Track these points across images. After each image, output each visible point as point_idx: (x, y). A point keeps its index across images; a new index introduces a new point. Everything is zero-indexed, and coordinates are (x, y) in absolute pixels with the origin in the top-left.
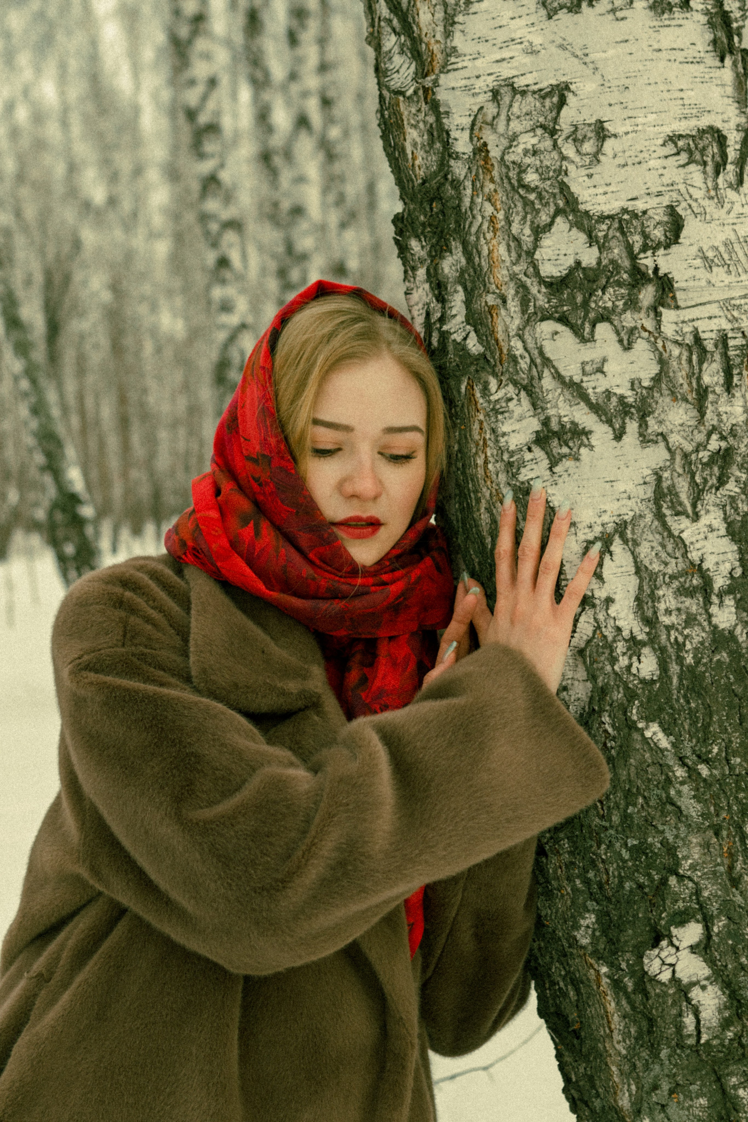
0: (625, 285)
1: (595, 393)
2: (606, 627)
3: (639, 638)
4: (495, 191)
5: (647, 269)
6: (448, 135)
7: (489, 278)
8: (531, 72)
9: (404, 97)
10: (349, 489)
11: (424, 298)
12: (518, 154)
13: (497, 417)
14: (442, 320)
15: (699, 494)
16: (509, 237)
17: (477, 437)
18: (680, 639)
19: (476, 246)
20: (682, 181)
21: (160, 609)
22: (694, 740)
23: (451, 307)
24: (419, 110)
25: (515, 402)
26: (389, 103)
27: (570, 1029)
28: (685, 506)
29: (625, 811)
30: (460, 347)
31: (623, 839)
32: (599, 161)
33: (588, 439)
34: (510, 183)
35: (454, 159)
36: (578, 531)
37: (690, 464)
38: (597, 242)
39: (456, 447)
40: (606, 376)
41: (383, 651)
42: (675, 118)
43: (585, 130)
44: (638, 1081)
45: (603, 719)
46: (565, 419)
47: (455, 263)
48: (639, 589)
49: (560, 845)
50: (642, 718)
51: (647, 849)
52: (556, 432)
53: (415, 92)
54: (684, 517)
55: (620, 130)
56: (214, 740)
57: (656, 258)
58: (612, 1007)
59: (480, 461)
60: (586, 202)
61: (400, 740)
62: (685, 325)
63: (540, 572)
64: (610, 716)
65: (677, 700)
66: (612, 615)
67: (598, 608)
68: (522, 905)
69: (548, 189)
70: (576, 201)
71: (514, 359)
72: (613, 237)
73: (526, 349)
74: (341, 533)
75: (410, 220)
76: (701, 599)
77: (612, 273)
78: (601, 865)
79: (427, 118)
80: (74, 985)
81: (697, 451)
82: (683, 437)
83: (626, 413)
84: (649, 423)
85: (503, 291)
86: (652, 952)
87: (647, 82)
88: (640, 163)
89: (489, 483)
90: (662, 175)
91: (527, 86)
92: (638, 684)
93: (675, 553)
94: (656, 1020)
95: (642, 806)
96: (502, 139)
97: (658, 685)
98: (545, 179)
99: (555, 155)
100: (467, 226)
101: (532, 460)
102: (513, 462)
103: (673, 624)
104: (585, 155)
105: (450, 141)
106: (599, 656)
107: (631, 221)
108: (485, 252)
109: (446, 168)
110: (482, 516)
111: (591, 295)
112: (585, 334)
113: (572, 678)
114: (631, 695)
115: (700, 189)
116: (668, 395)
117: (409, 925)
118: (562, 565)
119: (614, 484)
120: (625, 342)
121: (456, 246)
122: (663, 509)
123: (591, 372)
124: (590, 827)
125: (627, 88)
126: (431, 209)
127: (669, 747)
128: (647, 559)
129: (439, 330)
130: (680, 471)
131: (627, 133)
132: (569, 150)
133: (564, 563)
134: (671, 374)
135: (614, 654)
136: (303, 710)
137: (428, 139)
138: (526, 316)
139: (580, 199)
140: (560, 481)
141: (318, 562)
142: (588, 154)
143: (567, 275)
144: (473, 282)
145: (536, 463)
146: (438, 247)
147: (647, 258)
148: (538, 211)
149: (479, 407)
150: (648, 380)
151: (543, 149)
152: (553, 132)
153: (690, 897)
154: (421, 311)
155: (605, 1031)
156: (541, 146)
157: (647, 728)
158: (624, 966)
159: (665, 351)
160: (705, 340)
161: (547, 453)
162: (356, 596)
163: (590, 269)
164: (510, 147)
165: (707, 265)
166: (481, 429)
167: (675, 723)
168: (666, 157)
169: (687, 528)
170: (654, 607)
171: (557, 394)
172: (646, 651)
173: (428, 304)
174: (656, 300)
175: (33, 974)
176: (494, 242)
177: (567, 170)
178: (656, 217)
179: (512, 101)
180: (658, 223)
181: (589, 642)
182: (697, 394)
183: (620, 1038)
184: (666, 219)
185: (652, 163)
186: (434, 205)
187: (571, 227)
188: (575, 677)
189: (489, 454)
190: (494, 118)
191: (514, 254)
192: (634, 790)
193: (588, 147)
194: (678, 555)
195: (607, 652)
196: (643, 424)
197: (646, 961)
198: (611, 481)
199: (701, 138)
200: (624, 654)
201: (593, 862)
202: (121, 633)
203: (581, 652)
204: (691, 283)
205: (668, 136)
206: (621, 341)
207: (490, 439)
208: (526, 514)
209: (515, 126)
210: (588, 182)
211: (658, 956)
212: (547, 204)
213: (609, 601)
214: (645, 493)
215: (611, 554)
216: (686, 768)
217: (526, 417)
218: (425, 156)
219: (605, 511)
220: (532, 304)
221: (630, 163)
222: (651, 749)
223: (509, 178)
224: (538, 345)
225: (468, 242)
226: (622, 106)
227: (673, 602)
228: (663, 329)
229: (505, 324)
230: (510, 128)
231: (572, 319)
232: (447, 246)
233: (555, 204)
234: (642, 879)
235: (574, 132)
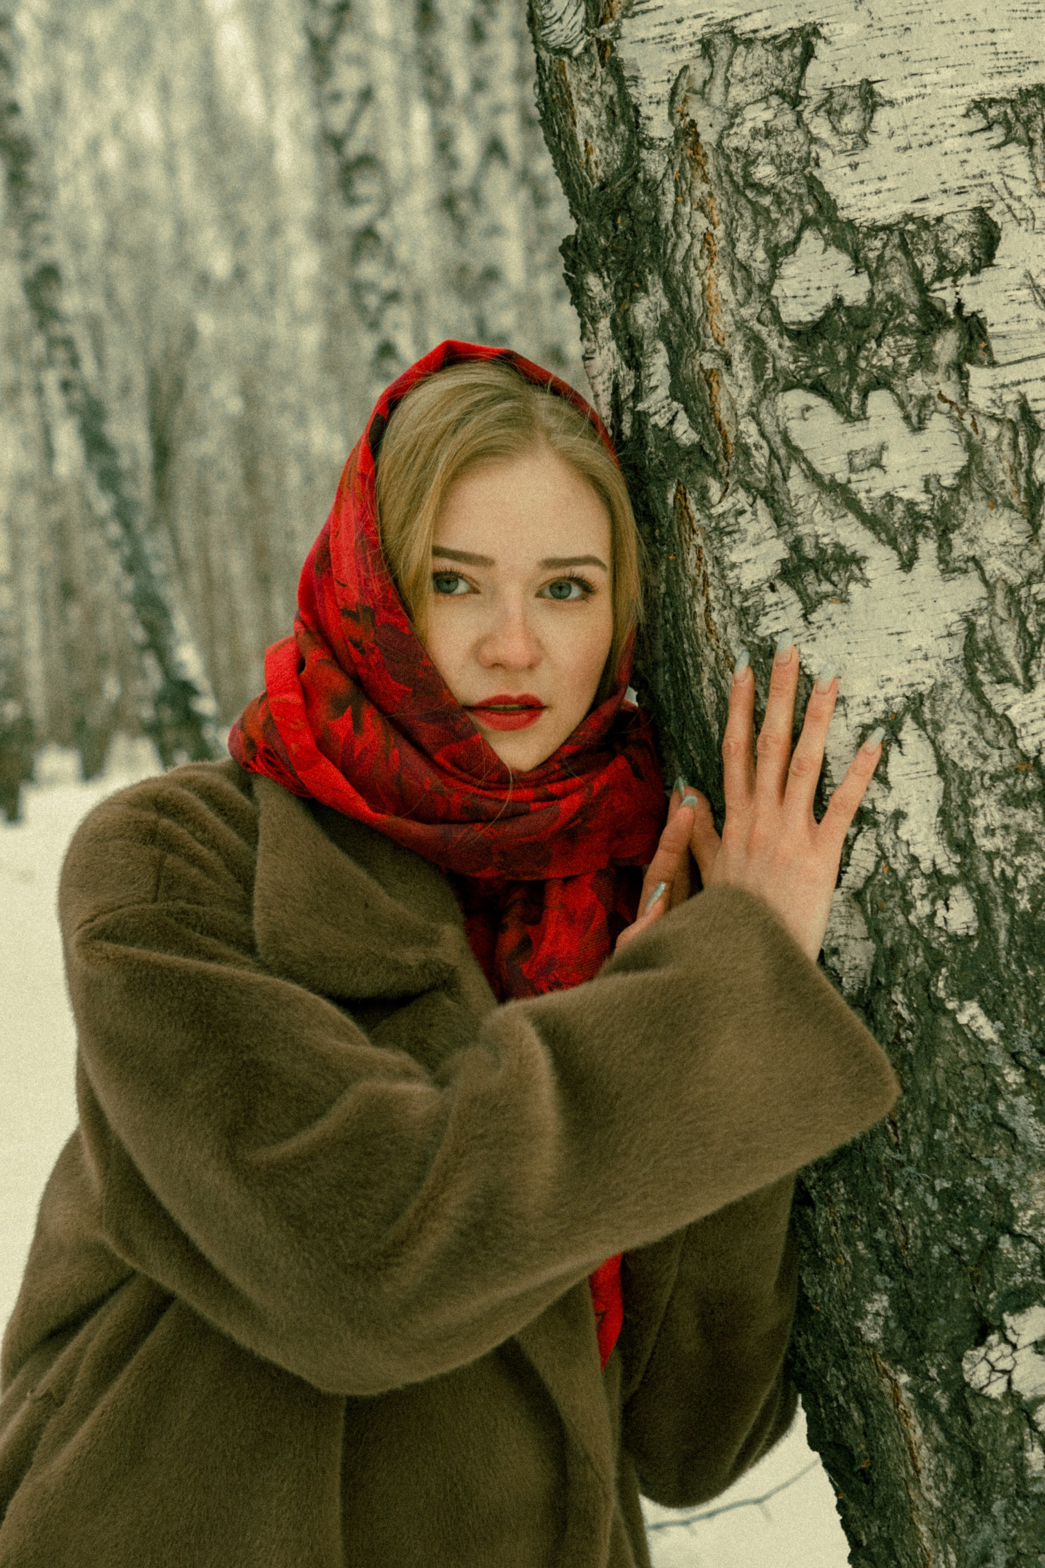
0: (911, 332)
1: (869, 498)
2: (894, 856)
3: (946, 871)
4: (711, 195)
5: (945, 307)
6: (637, 112)
7: (704, 328)
8: (760, 11)
9: (570, 57)
10: (488, 653)
11: (610, 362)
12: (744, 137)
13: (722, 540)
14: (637, 395)
15: (1033, 650)
16: (733, 264)
17: (693, 572)
18: (1009, 872)
19: (684, 278)
20: (996, 170)
21: (213, 844)
22: (1034, 1028)
23: (650, 375)
24: (593, 77)
25: (748, 516)
26: (550, 70)
27: (856, 1469)
28: (1012, 669)
29: (930, 1136)
30: (665, 435)
31: (928, 1180)
32: (866, 143)
33: (861, 569)
34: (732, 181)
35: (648, 149)
36: (848, 710)
37: (1019, 602)
38: (867, 267)
39: (663, 588)
40: (885, 472)
41: (555, 897)
42: (984, 74)
43: (844, 96)
44: (959, 1548)
45: (893, 997)
46: (826, 540)
47: (653, 308)
48: (944, 797)
49: (832, 1191)
50: (953, 994)
51: (964, 1194)
52: (811, 561)
53: (587, 49)
54: (1011, 684)
55: (899, 94)
56: (285, 1041)
57: (958, 289)
58: (917, 1435)
59: (699, 609)
60: (849, 206)
61: (568, 1036)
62: (1005, 390)
63: (790, 774)
64: (903, 992)
65: (1007, 966)
66: (905, 838)
67: (882, 828)
68: (772, 1283)
69: (789, 188)
70: (833, 206)
71: (745, 451)
72: (893, 258)
73: (763, 434)
74: (480, 722)
75: (585, 246)
76: (1040, 810)
77: (891, 314)
78: (896, 1221)
79: (605, 87)
80: (96, 1412)
81: (1029, 583)
82: (1007, 563)
83: (918, 528)
84: (953, 542)
85: (726, 348)
86: (975, 1353)
87: (939, 19)
88: (930, 144)
89: (713, 641)
90: (965, 161)
91: (755, 31)
92: (946, 942)
93: (998, 741)
94: (985, 1457)
95: (956, 1129)
96: (718, 115)
97: (976, 943)
98: (784, 174)
99: (799, 136)
100: (669, 251)
101: (777, 604)
102: (748, 608)
103: (999, 849)
104: (845, 134)
105: (640, 121)
106: (885, 901)
107: (919, 234)
108: (697, 288)
109: (636, 163)
110: (705, 692)
111: (859, 348)
112: (853, 409)
113: (846, 936)
114: (936, 960)
115: (1025, 182)
116: (982, 498)
117: (597, 1315)
118: (825, 762)
119: (902, 637)
120: (915, 420)
121: (655, 282)
122: (978, 674)
123: (863, 466)
124: (878, 1161)
125: (908, 29)
126: (615, 227)
127: (995, 1038)
128: (956, 751)
129: (632, 410)
130: (1003, 613)
131: (909, 99)
132: (820, 127)
133: (829, 759)
134: (986, 466)
135: (909, 898)
136: (429, 991)
137: (609, 121)
138: (762, 384)
139: (840, 203)
140: (820, 634)
141: (448, 765)
142: (850, 133)
143: (823, 320)
144: (680, 335)
145: (783, 608)
146: (627, 285)
147: (945, 288)
148: (775, 223)
149: (695, 526)
150: (952, 476)
151: (780, 128)
152: (795, 101)
153: (1032, 1267)
154: (607, 384)
155: (908, 1472)
156: (778, 123)
157: (960, 1010)
158: (933, 1373)
159: (976, 431)
160: (1038, 412)
161: (798, 593)
162: (507, 818)
163: (858, 308)
164: (732, 125)
165: (1038, 298)
166: (699, 559)
167: (1004, 1002)
168: (971, 134)
169: (1016, 701)
170: (967, 824)
171: (812, 501)
172: (957, 891)
173: (616, 372)
174: (959, 354)
175: (39, 1393)
176: (711, 272)
177: (818, 159)
178: (956, 226)
179: (731, 57)
180: (960, 236)
181: (869, 879)
182: (1026, 497)
183: (931, 1482)
184: (972, 228)
185: (948, 145)
186: (619, 220)
187: (827, 244)
188: (850, 934)
189: (712, 597)
190: (705, 83)
191: (741, 290)
192: (944, 1105)
193: (850, 122)
194: (1003, 742)
195: (898, 894)
196: (944, 544)
197: (966, 1366)
198: (898, 634)
199: (1024, 104)
200: (923, 897)
201: (883, 1215)
202: (152, 882)
203: (858, 895)
204: (1014, 326)
205: (973, 101)
206: (907, 418)
207: (713, 574)
208: (769, 685)
209: (738, 93)
210: (852, 176)
211: (985, 1358)
212: (790, 210)
213: (899, 816)
214: (950, 650)
215: (900, 744)
216: (1022, 1071)
217: (765, 539)
218: (603, 147)
219: (889, 680)
220: (770, 365)
221: (914, 144)
222: (967, 1041)
223: (730, 174)
224: (782, 427)
225: (672, 275)
226: (901, 58)
227: (997, 816)
228: (971, 397)
229: (731, 398)
230: (730, 97)
231: (831, 387)
232: (640, 282)
233: (802, 211)
234: (958, 1241)
235: (827, 100)
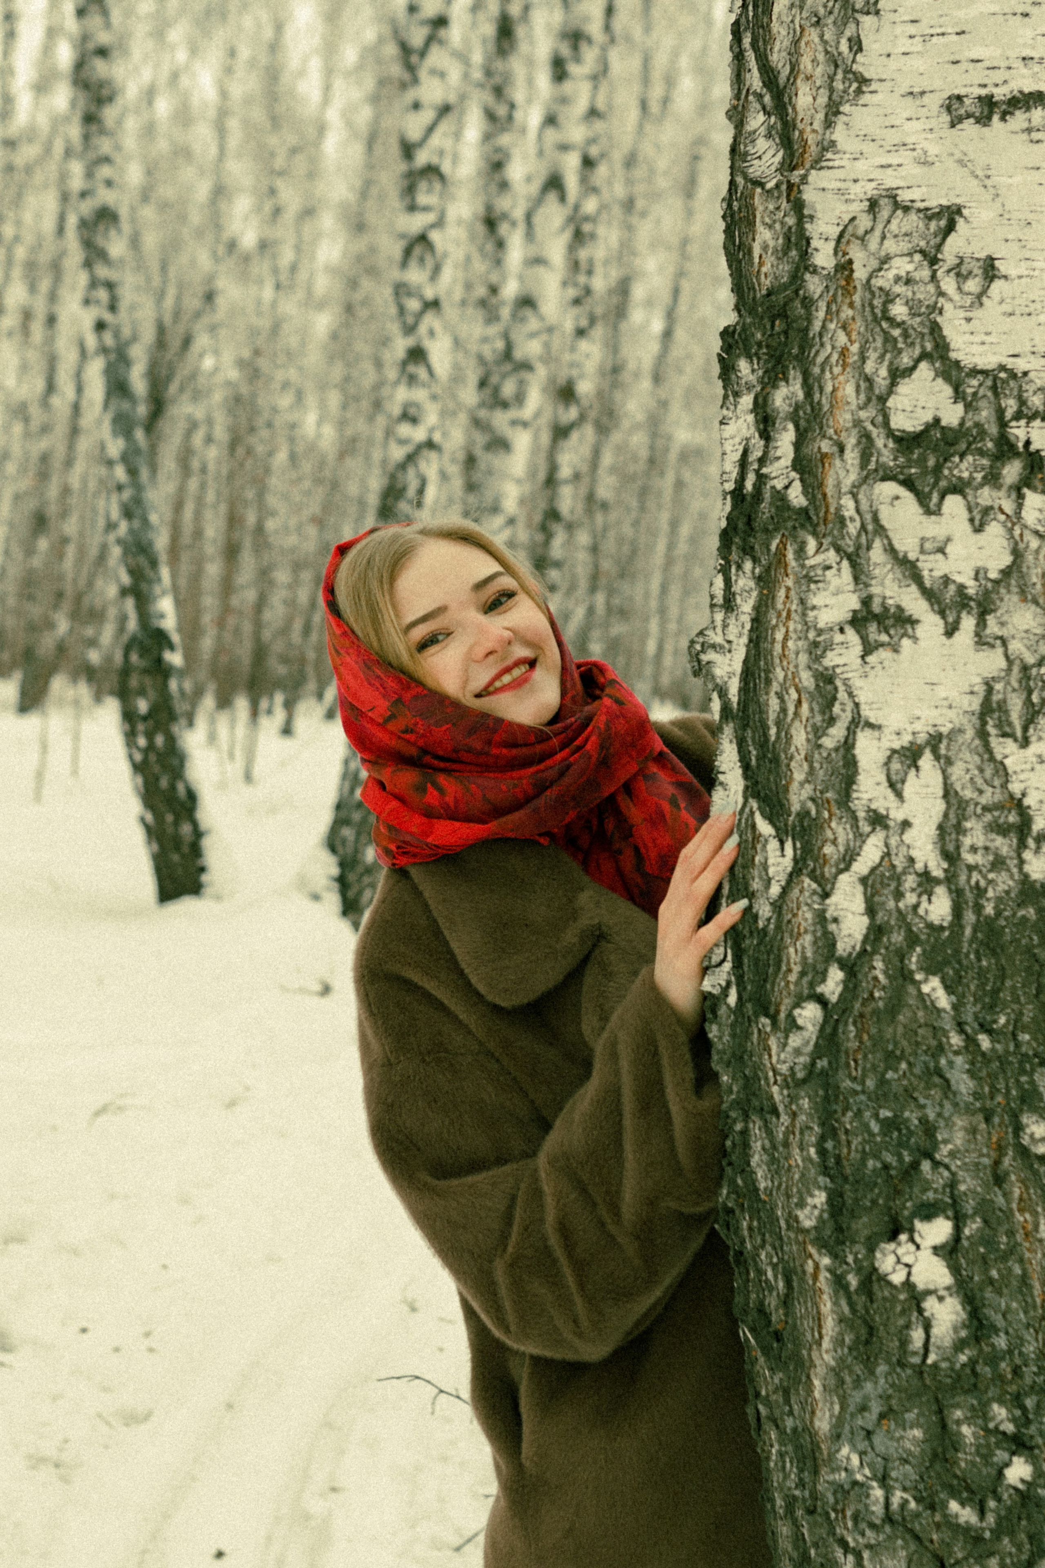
0: (988, 455)
1: (931, 576)
2: (897, 855)
3: (935, 874)
4: (853, 319)
5: (1017, 442)
6: (808, 243)
7: (828, 420)
8: (919, 186)
9: (763, 188)
11: (744, 431)
12: (888, 280)
13: (809, 586)
14: (762, 461)
15: (1033, 716)
16: (860, 375)
17: (780, 606)
18: (983, 883)
19: (819, 379)
22: (979, 1006)
23: (777, 447)
24: (778, 208)
25: (834, 571)
26: (742, 193)
27: (771, 1329)
28: (1015, 727)
29: (883, 1075)
30: (779, 496)
31: (875, 1108)
32: (981, 304)
33: (913, 629)
34: (873, 312)
35: (811, 273)
36: (883, 736)
37: (1029, 678)
38: (964, 399)
40: (947, 558)
43: (972, 265)
44: (844, 1399)
45: (875, 963)
46: (891, 602)
47: (790, 396)
48: (944, 816)
50: (921, 969)
51: (901, 1123)
52: (876, 615)
53: (777, 186)
54: (1011, 739)
55: (1013, 272)
57: (1029, 429)
58: (827, 1307)
59: (779, 636)
60: (958, 350)
64: (883, 961)
65: (967, 955)
66: (907, 842)
67: (891, 831)
69: (916, 326)
70: (947, 347)
71: (842, 521)
72: (984, 396)
73: (858, 511)
75: (743, 336)
76: (1015, 840)
77: (975, 438)
78: (843, 1136)
79: (787, 219)
81: (1040, 665)
82: (1026, 646)
83: (964, 606)
84: (989, 622)
85: (842, 439)
86: (887, 1246)
88: (1029, 314)
89: (785, 663)
91: (912, 201)
92: (924, 928)
93: (993, 781)
94: (878, 1329)
95: (904, 1073)
96: (872, 259)
97: (947, 933)
98: (914, 315)
99: (931, 288)
100: (812, 355)
101: (842, 643)
102: (819, 643)
103: (978, 864)
104: (967, 294)
105: (810, 251)
106: (883, 888)
107: (1008, 382)
108: (829, 388)
109: (799, 282)
110: (771, 702)
111: (946, 460)
112: (932, 505)
113: (846, 909)
114: (912, 940)
116: (1017, 593)
119: (935, 687)
120: (977, 523)
121: (795, 376)
122: (988, 727)
123: (931, 550)
124: (837, 1089)
125: (1030, 223)
126: (773, 327)
127: (948, 1008)
128: (960, 782)
129: (757, 472)
130: (1016, 685)
131: (1020, 277)
132: (949, 284)
134: (1024, 570)
135: (901, 889)
137: (784, 244)
138: (865, 473)
139: (952, 346)
140: (872, 674)
142: (970, 294)
143: (922, 432)
144: (808, 421)
145: (847, 648)
146: (772, 374)
147: (1019, 427)
148: (900, 351)
149: (789, 570)
150: (997, 571)
151: (918, 279)
152: (933, 261)
153: (944, 1188)
154: (737, 447)
155: (813, 1336)
156: (917, 275)
157: (925, 982)
158: (850, 1259)
159: (1022, 540)
161: (862, 638)
163: (951, 429)
164: (880, 269)
166: (787, 597)
167: (960, 981)
169: (1013, 754)
170: (957, 840)
171: (886, 570)
172: (940, 890)
173: (747, 439)
174: (1021, 480)
176: (841, 378)
177: (942, 308)
178: (1037, 381)
179: (891, 217)
180: (1039, 389)
181: (873, 870)
183: (830, 1346)
186: (777, 322)
187: (937, 375)
188: (850, 908)
189: (791, 629)
190: (866, 232)
191: (863, 397)
192: (898, 1053)
193: (973, 285)
194: (997, 783)
195: (894, 884)
196: (982, 622)
197: (878, 1255)
198: (933, 684)
200: (913, 890)
201: (834, 1131)
203: (862, 881)
206: (972, 520)
207: (796, 611)
209: (890, 246)
210: (966, 327)
211: (894, 1252)
212: (912, 344)
213: (906, 824)
214: (970, 705)
215: (917, 768)
216: (964, 1037)
217: (843, 592)
218: (775, 263)
219: (918, 718)
220: (874, 459)
221: (1017, 312)
222: (926, 1007)
223: (872, 307)
224: (874, 508)
225: (810, 374)
226: (1020, 244)
227: (982, 838)
228: (1024, 514)
229: (838, 478)
230: (884, 247)
231: (918, 485)
232: (784, 374)
233: (922, 346)
234: (889, 1158)
235: (959, 265)
